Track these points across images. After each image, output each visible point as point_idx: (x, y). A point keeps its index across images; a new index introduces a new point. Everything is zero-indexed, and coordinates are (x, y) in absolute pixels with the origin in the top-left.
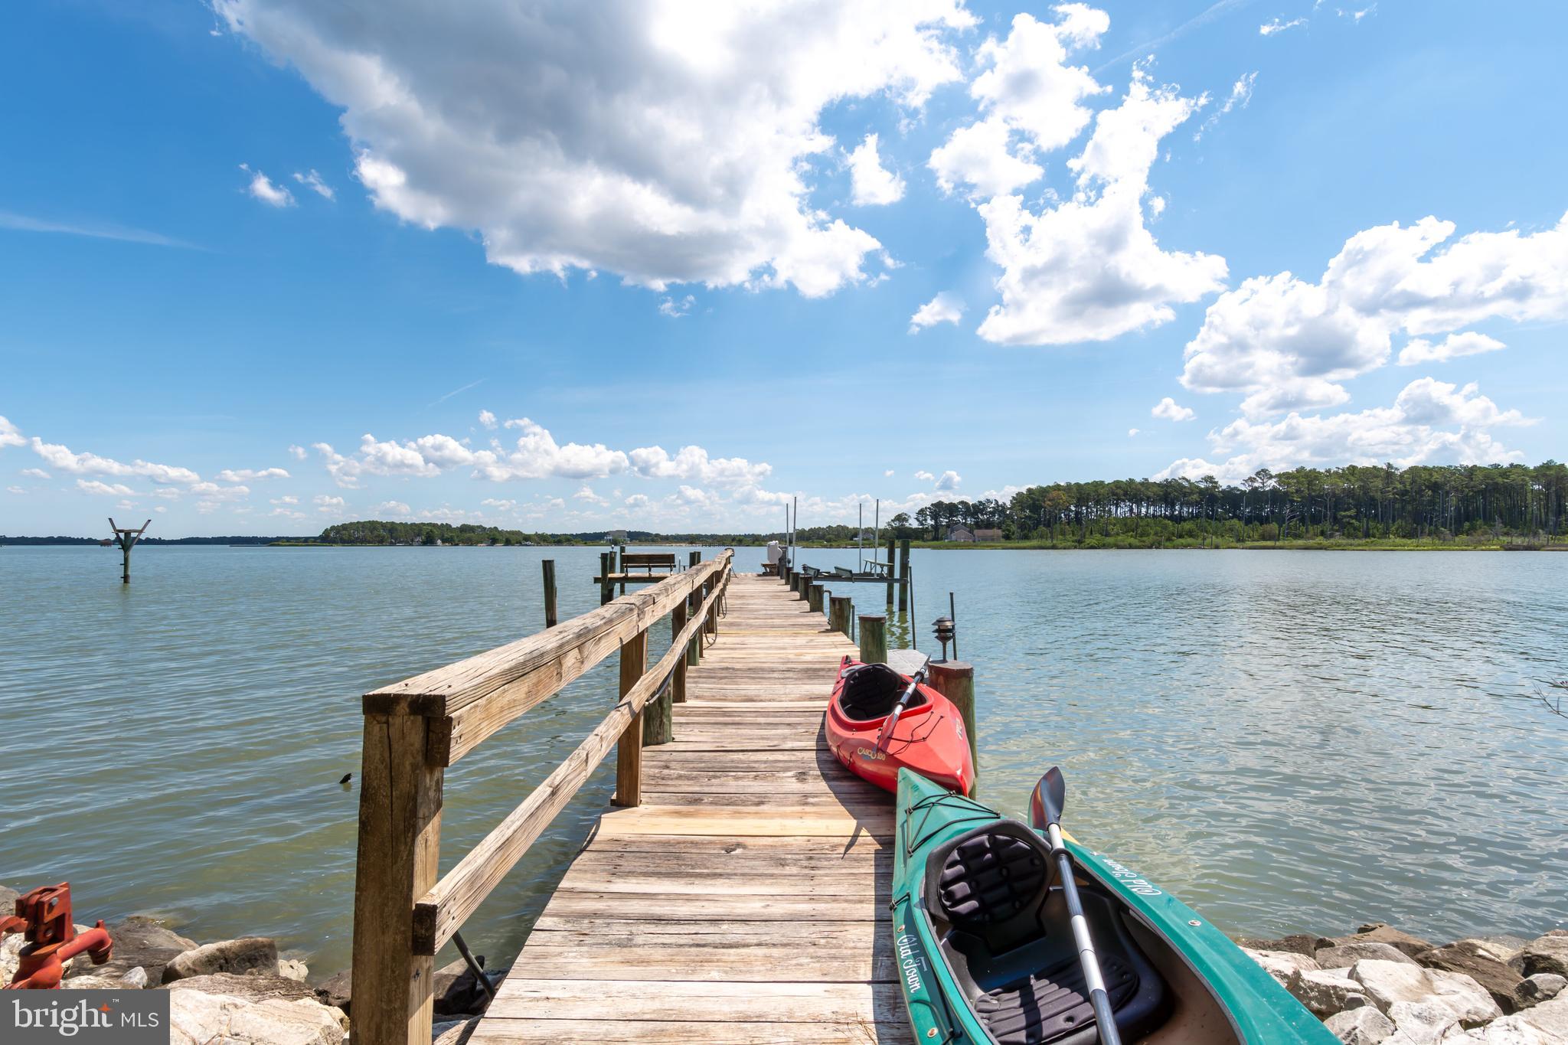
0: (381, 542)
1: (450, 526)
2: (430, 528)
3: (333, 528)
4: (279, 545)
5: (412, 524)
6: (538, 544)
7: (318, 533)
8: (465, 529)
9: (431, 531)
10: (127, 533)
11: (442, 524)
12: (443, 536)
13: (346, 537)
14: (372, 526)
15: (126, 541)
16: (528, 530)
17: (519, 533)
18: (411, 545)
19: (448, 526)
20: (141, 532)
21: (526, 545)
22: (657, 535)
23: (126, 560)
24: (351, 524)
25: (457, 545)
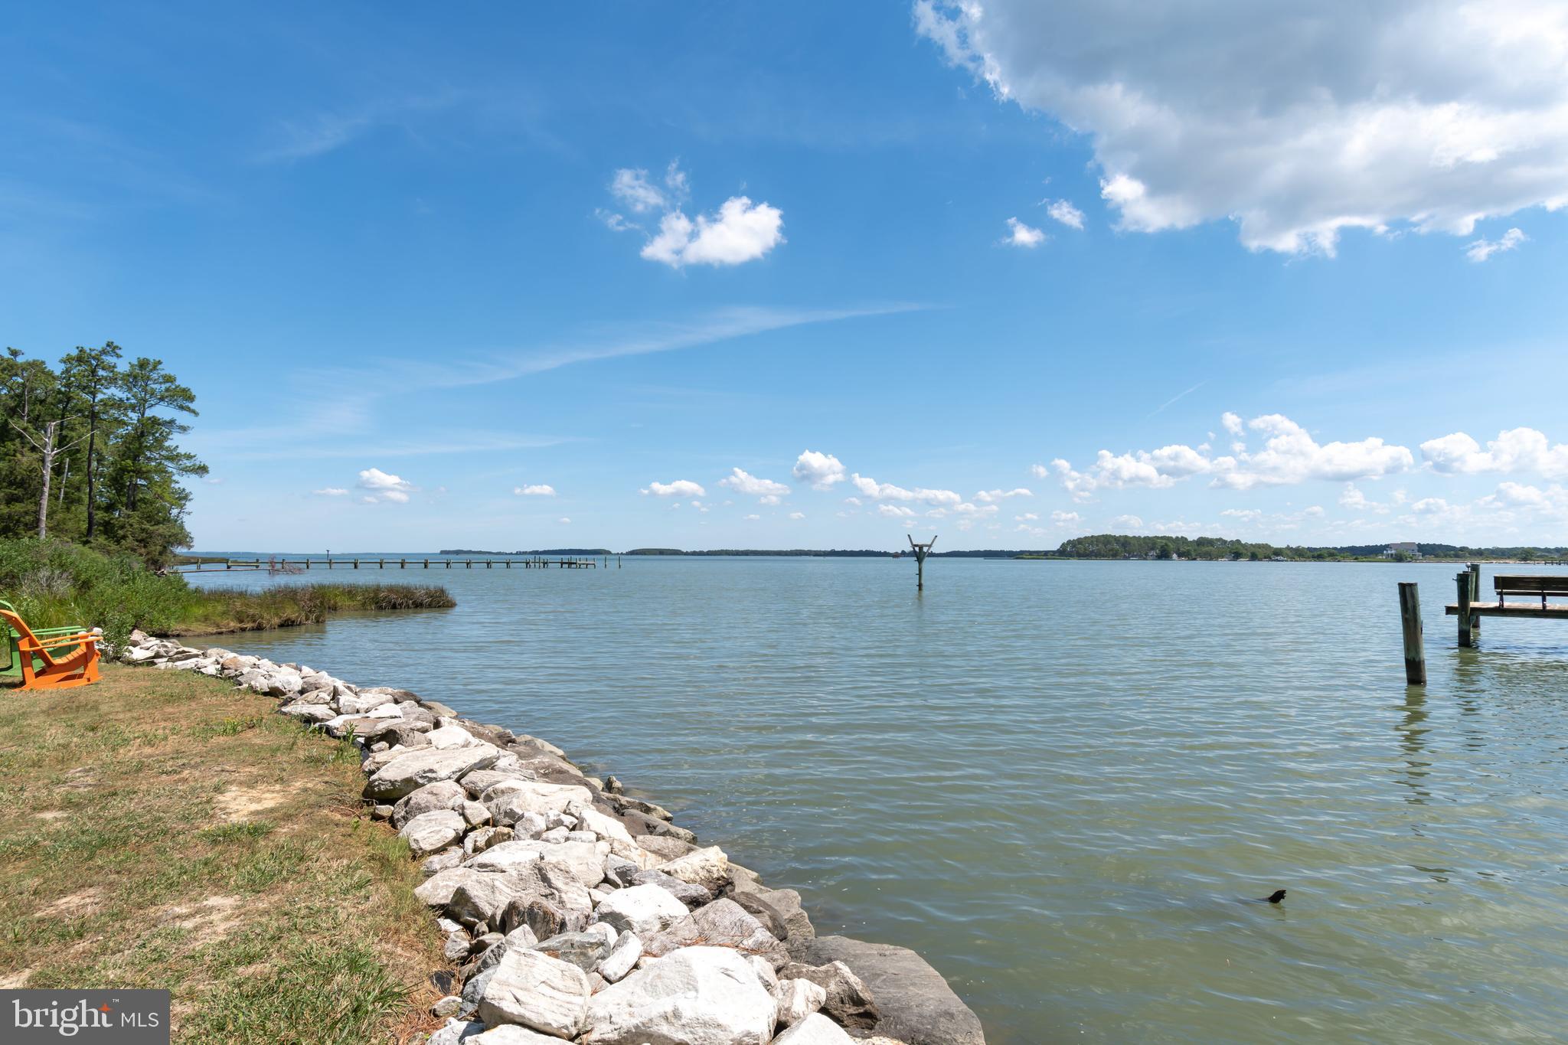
0: (1114, 555)
1: (1186, 539)
2: (1164, 541)
3: (1069, 542)
4: (1022, 558)
5: (1145, 538)
6: (1292, 559)
7: (1055, 547)
8: (1202, 542)
9: (1166, 545)
10: (921, 548)
11: (1177, 537)
12: (1179, 550)
13: (1081, 551)
14: (1106, 540)
15: (919, 554)
16: (1277, 544)
17: (1266, 547)
18: (1145, 559)
19: (1184, 539)
20: (930, 546)
21: (1277, 560)
22: (1463, 549)
23: (920, 570)
24: (1086, 538)
25: (1195, 559)
